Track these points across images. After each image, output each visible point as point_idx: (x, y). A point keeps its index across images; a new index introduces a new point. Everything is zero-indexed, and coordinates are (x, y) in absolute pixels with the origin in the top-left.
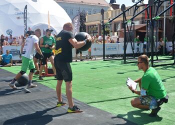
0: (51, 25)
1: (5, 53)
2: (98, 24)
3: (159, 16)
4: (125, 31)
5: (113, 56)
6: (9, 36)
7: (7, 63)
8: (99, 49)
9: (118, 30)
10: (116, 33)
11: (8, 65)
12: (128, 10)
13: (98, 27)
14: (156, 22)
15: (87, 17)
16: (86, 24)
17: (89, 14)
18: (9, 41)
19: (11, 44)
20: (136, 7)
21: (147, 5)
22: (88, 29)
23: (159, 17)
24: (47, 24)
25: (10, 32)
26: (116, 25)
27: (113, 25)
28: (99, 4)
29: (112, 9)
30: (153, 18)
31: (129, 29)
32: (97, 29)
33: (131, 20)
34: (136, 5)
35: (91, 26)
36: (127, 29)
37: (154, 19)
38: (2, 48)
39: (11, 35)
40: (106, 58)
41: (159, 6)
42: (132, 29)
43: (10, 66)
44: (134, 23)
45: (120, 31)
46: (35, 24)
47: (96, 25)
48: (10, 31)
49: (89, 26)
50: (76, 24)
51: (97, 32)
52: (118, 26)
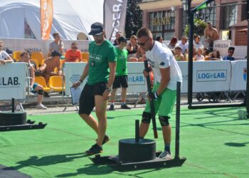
2: (176, 8)
5: (216, 96)
9: (232, 24)
10: (225, 34)
13: (176, 15)
16: (142, 7)
26: (225, 11)
27: (218, 10)
32: (172, 20)
35: (155, 13)
40: (195, 100)
45: (237, 28)
47: (169, 11)
49: (149, 13)
50: (116, 8)
51: (174, 31)
52: (231, 13)
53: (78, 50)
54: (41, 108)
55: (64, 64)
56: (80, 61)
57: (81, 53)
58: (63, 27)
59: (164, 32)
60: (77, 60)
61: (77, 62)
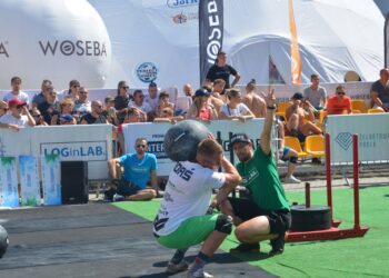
0: (301, 41)
1: (131, 152)
6: (145, 87)
7: (138, 189)
11: (142, 193)
18: (145, 104)
19: (151, 117)
24: (288, 36)
25: (148, 74)
38: (120, 130)
39: (153, 85)
43: (148, 198)
46: (238, 40)
48: (150, 67)
53: (346, 97)
54: (292, 182)
55: (325, 118)
56: (349, 112)
57: (351, 101)
58: (323, 64)
60: (346, 111)
61: (345, 114)
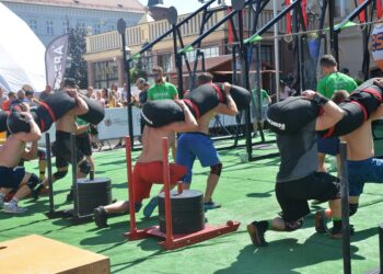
2: (118, 58)
3: (260, 34)
4: (180, 72)
8: (118, 122)
9: (169, 71)
12: (186, 21)
13: (119, 65)
14: (254, 50)
15: (88, 41)
16: (86, 58)
17: (97, 32)
20: (206, 13)
21: (231, 8)
22: (94, 70)
23: (259, 38)
26: (161, 59)
27: (155, 59)
28: (120, 6)
29: (149, 19)
30: (245, 41)
31: (192, 69)
32: (115, 69)
33: (193, 45)
34: (204, 8)
35: (99, 63)
36: (184, 69)
37: (248, 43)
40: (136, 142)
41: (260, 10)
42: (199, 67)
44: (202, 54)
45: (172, 74)
47: (112, 61)
49: (94, 64)
50: (57, 60)
51: (117, 79)
52: (167, 61)
59: (108, 80)
